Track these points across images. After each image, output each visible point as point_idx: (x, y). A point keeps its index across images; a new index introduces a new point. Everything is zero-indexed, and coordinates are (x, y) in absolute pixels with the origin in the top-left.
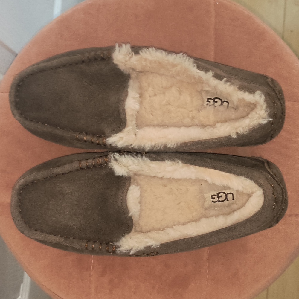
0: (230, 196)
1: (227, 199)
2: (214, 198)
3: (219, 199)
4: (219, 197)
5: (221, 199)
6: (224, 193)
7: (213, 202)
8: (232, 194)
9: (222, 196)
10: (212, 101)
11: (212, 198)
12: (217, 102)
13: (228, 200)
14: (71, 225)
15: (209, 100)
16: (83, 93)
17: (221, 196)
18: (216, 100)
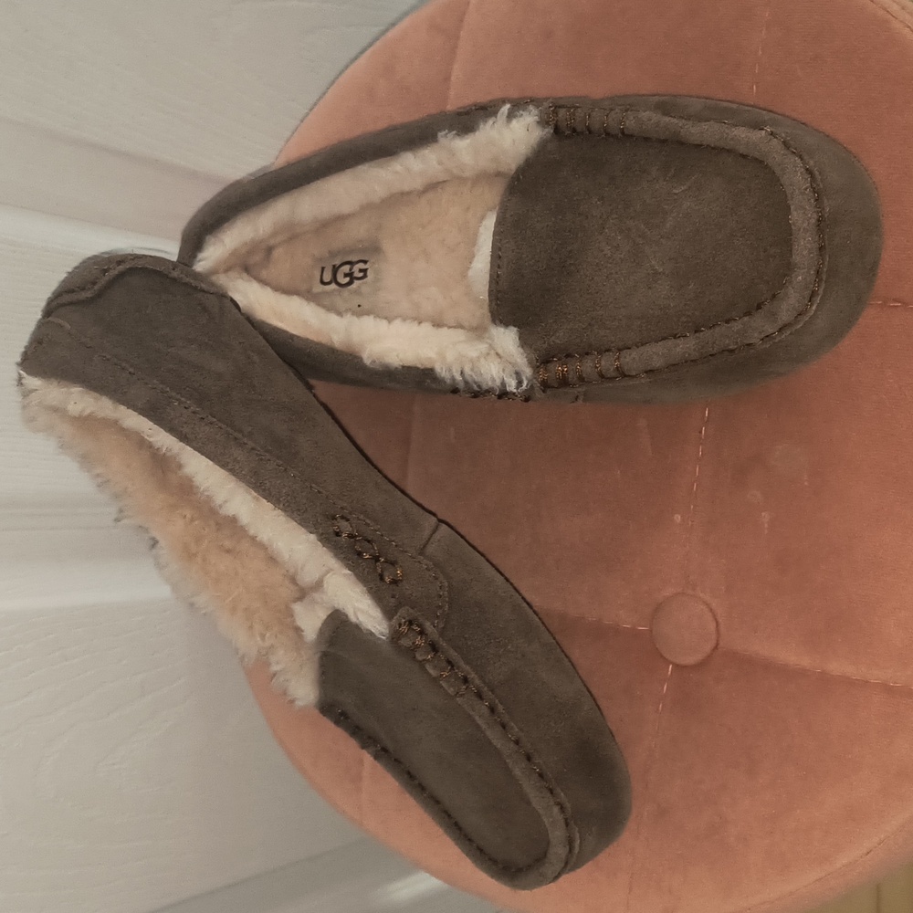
0: (327, 277)
1: (335, 270)
2: (361, 271)
3: (350, 270)
4: (350, 275)
5: (346, 268)
6: (338, 284)
7: (365, 262)
8: (323, 282)
11: (364, 271)
13: (334, 266)
14: (665, 180)
17: (346, 275)
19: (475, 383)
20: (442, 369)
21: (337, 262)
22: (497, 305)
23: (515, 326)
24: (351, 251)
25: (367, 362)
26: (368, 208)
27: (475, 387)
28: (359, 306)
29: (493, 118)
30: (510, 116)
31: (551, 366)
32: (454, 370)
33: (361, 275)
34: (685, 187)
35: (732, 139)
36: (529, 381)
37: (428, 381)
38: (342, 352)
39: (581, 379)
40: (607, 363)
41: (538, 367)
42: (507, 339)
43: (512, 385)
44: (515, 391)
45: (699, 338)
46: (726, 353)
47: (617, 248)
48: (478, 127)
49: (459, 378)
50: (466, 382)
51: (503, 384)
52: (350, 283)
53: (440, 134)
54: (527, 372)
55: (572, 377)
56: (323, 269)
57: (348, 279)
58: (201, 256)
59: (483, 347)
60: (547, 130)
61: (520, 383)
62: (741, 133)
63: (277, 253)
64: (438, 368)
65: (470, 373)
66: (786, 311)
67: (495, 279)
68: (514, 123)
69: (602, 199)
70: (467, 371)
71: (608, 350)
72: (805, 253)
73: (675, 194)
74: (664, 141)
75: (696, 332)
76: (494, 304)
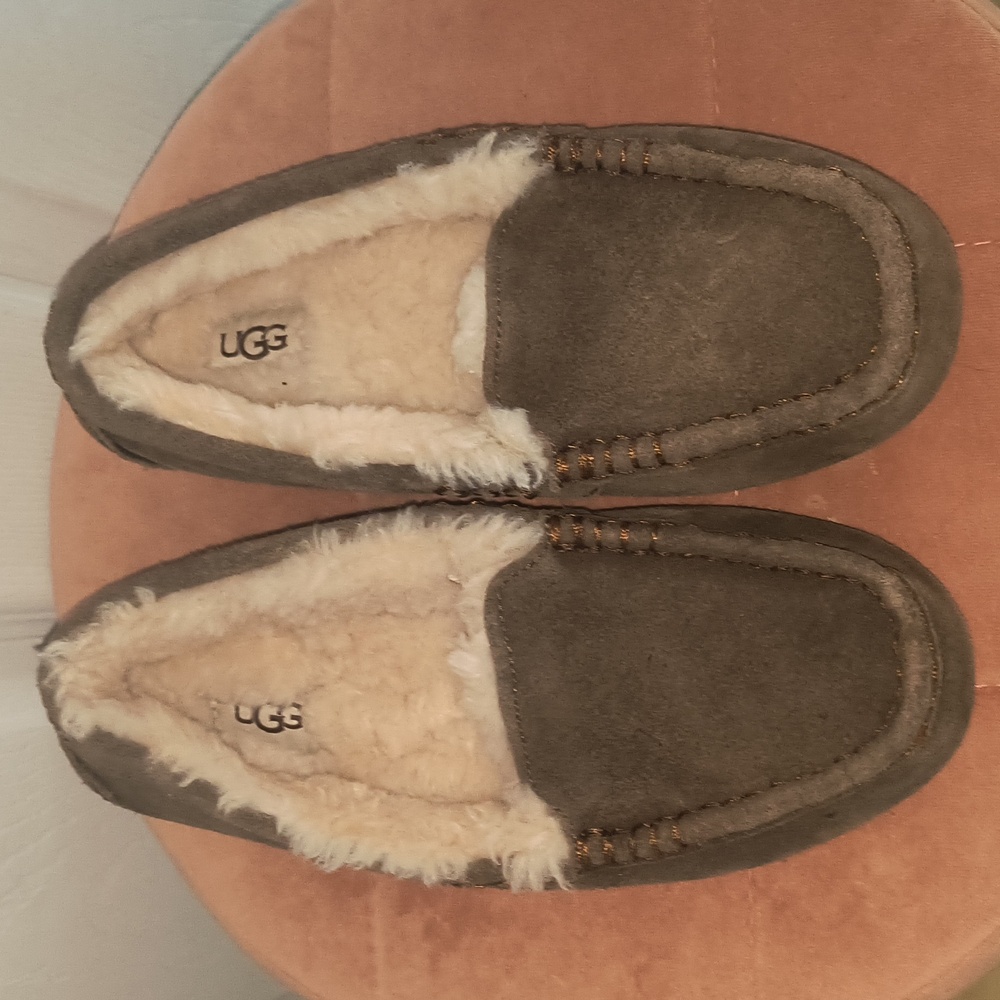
0: (231, 347)
1: (241, 337)
2: (278, 338)
3: (263, 337)
4: (262, 343)
5: (257, 336)
6: (249, 356)
7: (282, 327)
8: (225, 354)
9: (253, 345)
10: (288, 721)
11: (282, 338)
12: (273, 718)
13: (239, 333)
14: (704, 228)
15: (295, 722)
16: (661, 699)
17: (257, 344)
18: (275, 724)
19: (471, 478)
20: (424, 465)
21: (244, 328)
22: (495, 381)
23: (522, 407)
24: (263, 313)
25: (320, 463)
26: (300, 260)
27: (471, 485)
28: (284, 384)
29: (473, 148)
30: (495, 147)
31: (571, 456)
32: (443, 466)
33: (278, 343)
34: (731, 238)
35: (797, 181)
36: (544, 474)
37: (406, 480)
38: (281, 452)
39: (611, 470)
40: (644, 451)
41: (555, 457)
42: (513, 425)
43: (523, 481)
44: (528, 487)
45: (761, 418)
46: (793, 435)
47: (646, 310)
48: (453, 158)
49: (448, 473)
50: (459, 480)
51: (512, 481)
52: (264, 354)
53: (400, 167)
54: (541, 464)
55: (599, 468)
56: (223, 336)
57: (260, 349)
58: (84, 330)
59: (480, 435)
60: (545, 165)
61: (533, 477)
62: (807, 173)
63: (164, 319)
64: (419, 466)
65: (464, 468)
66: (875, 386)
67: (492, 351)
68: (502, 155)
69: (621, 250)
70: (460, 465)
71: (641, 435)
72: (901, 317)
73: (721, 245)
74: (699, 182)
75: (754, 410)
76: (490, 380)
